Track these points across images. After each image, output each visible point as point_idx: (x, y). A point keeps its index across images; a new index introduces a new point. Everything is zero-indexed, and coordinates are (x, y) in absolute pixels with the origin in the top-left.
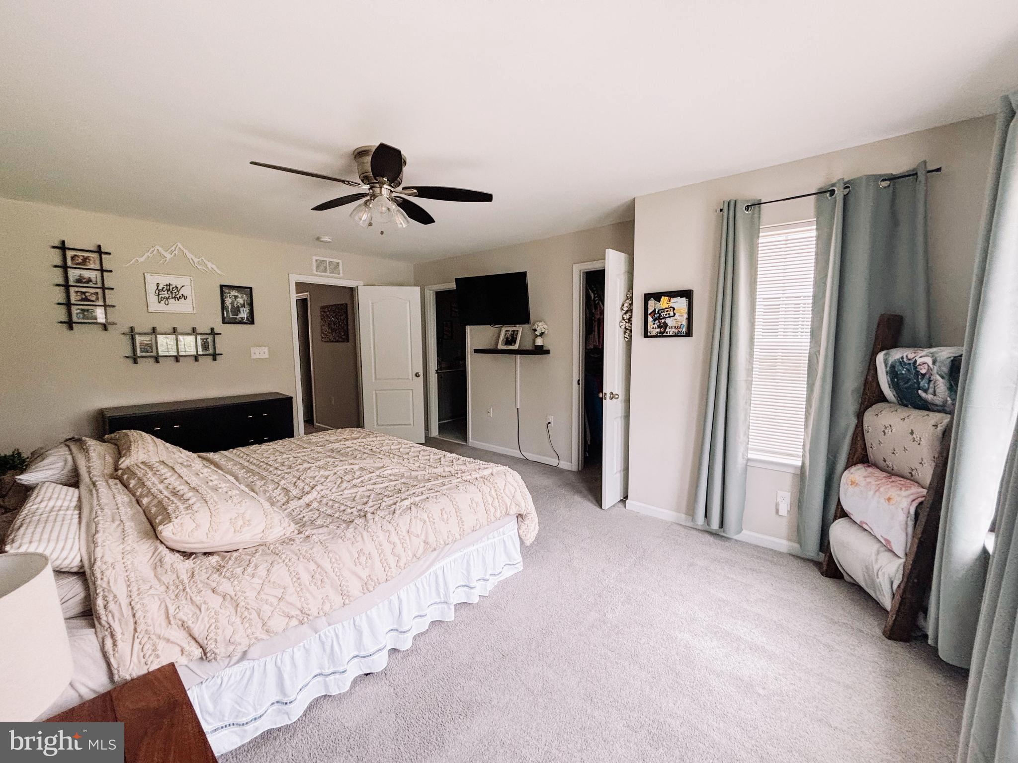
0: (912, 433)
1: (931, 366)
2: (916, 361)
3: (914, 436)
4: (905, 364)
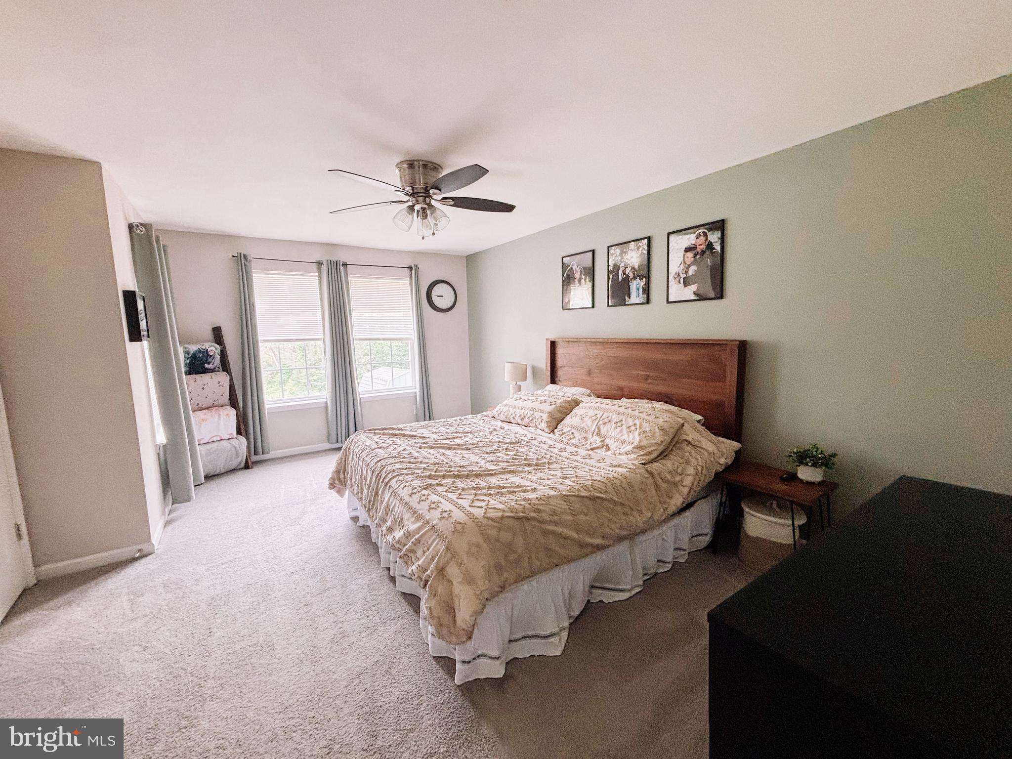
2: (207, 350)
4: (202, 352)
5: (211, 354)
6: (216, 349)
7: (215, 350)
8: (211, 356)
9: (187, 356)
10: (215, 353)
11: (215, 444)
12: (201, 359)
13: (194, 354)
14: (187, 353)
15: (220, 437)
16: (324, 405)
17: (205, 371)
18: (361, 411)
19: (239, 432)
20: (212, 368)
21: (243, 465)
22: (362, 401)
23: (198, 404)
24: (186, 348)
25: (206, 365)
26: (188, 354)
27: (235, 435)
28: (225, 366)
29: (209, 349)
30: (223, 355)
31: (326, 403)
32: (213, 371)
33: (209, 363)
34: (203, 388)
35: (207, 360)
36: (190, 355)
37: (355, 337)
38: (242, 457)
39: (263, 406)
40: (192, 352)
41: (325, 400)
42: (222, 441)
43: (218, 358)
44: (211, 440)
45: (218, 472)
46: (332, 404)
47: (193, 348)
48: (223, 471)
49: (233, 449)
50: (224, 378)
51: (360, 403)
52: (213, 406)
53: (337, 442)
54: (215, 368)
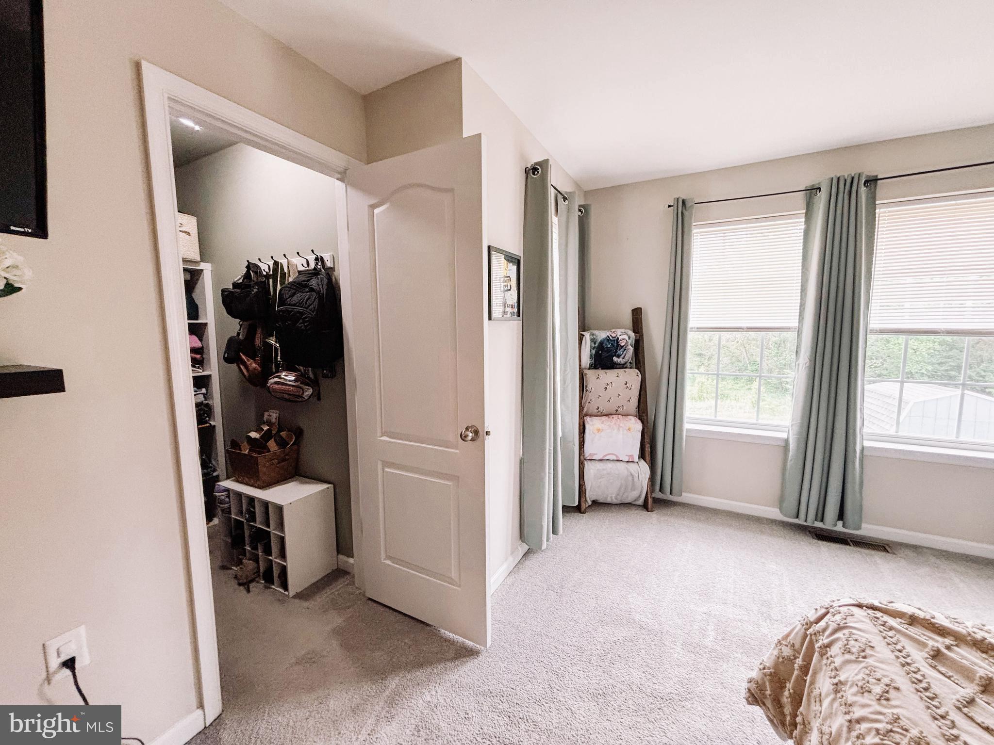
0: (626, 384)
1: (628, 340)
2: (618, 338)
3: (628, 385)
4: (611, 340)
5: (622, 345)
6: (629, 338)
7: (627, 339)
8: (622, 347)
9: (593, 345)
10: (627, 342)
11: (610, 465)
12: (608, 350)
13: (601, 343)
14: (593, 341)
15: (617, 456)
16: (783, 444)
17: (613, 366)
18: (862, 473)
19: (642, 456)
20: (622, 362)
21: (641, 502)
22: (865, 453)
23: (598, 408)
24: (593, 335)
25: (615, 359)
26: (595, 344)
27: (636, 459)
28: (639, 362)
29: (620, 338)
30: (638, 345)
31: (787, 441)
32: (623, 366)
33: (618, 356)
34: (606, 388)
35: (617, 352)
36: (597, 345)
37: (871, 326)
38: (641, 492)
39: (682, 425)
40: (599, 340)
41: (785, 436)
42: (618, 464)
43: (631, 349)
44: (606, 458)
45: (609, 500)
46: (798, 448)
47: (602, 335)
48: (615, 501)
49: (630, 478)
50: (632, 377)
51: (861, 461)
52: (617, 413)
53: (797, 517)
54: (626, 363)
